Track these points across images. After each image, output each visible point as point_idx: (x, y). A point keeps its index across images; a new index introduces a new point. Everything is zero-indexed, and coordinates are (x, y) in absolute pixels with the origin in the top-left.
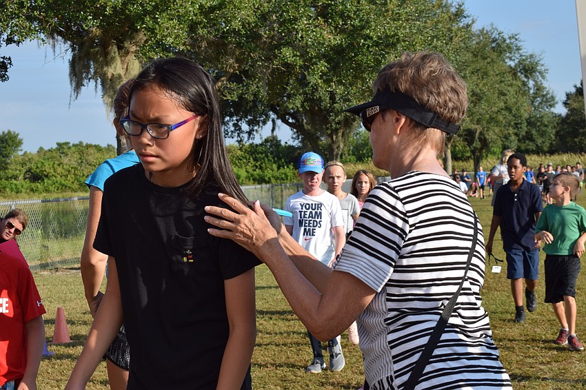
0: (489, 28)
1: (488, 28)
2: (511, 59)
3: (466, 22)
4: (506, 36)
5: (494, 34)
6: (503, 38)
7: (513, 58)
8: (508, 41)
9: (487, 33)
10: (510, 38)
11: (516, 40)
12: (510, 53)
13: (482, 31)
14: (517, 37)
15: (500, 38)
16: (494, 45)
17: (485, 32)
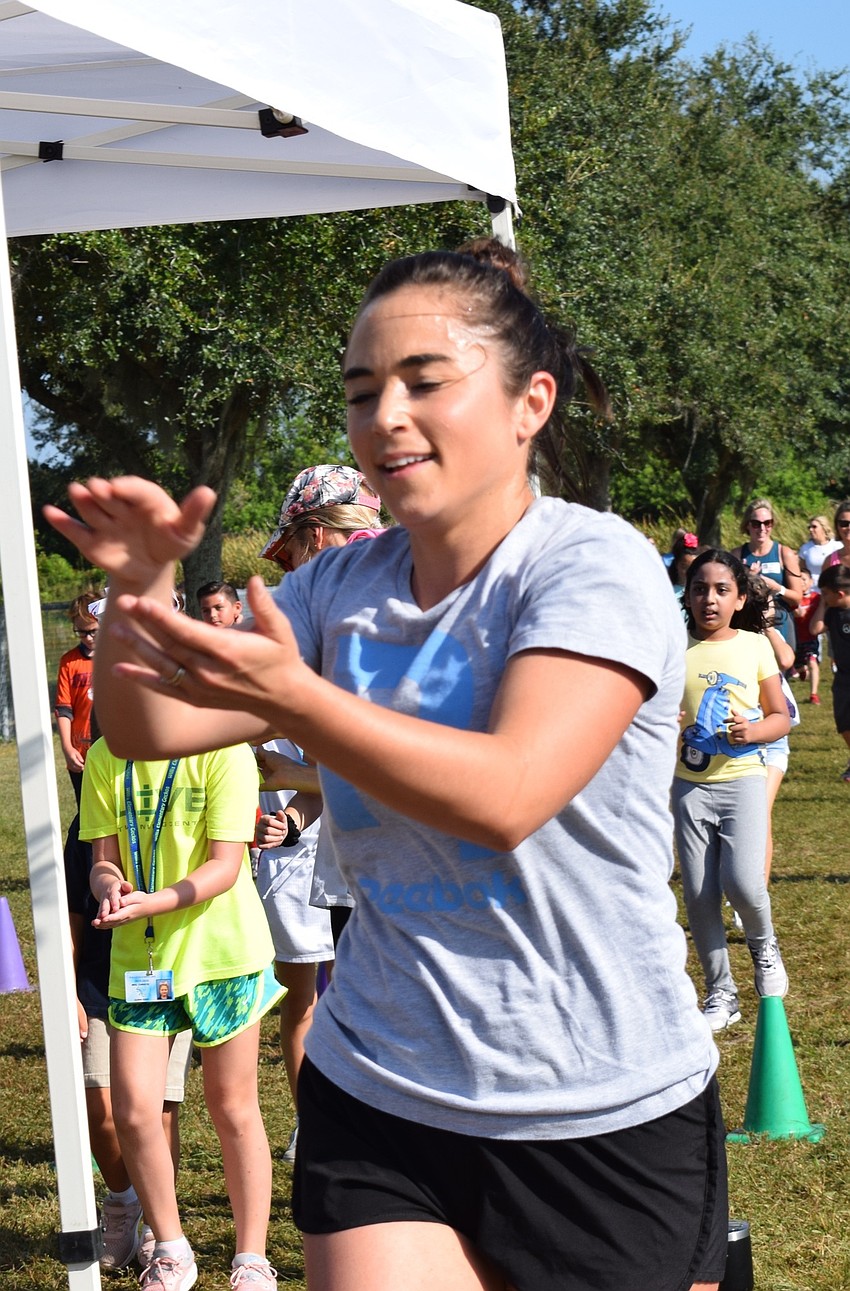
0: (742, 53)
1: (736, 51)
2: (817, 161)
3: (652, 45)
4: (801, 82)
5: (761, 72)
6: (789, 86)
7: (826, 158)
8: (807, 98)
9: (735, 69)
10: (812, 87)
11: (836, 93)
12: (818, 140)
13: (715, 64)
14: (838, 84)
15: (781, 87)
16: (758, 112)
17: (727, 65)
